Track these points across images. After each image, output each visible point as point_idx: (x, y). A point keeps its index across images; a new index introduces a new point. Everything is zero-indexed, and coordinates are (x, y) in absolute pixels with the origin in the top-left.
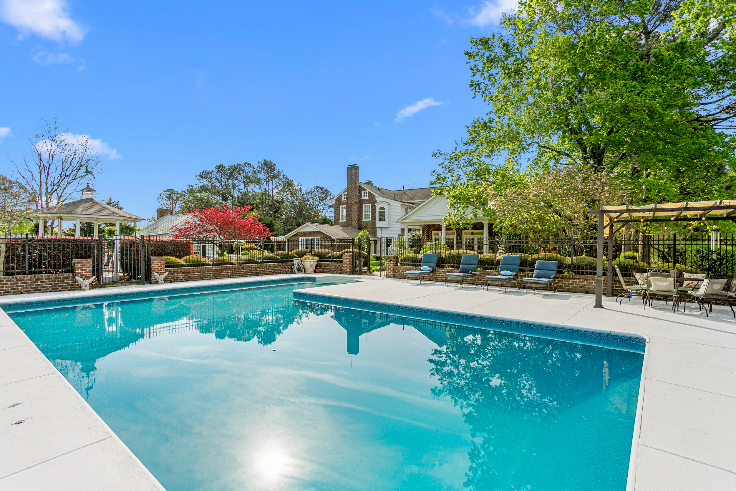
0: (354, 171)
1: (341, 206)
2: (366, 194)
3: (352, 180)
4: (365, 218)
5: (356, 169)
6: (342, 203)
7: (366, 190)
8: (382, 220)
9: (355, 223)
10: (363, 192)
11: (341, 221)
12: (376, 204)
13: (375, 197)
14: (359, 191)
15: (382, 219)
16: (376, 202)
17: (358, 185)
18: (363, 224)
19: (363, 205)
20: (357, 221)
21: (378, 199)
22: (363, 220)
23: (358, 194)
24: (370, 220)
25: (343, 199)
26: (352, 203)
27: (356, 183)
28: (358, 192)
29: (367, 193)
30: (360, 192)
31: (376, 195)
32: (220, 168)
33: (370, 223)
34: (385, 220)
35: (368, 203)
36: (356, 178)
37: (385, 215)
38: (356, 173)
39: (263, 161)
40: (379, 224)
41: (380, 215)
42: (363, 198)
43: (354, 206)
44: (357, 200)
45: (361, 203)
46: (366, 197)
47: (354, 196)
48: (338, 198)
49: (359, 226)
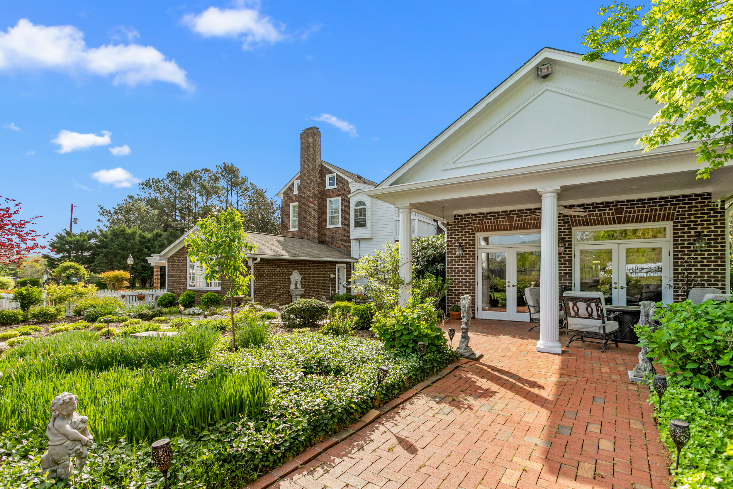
0: (311, 140)
1: (291, 204)
2: (334, 180)
3: (308, 155)
4: (332, 223)
5: (315, 134)
6: (294, 198)
7: (332, 172)
8: (361, 226)
9: (313, 232)
10: (328, 176)
11: (291, 229)
12: (349, 196)
13: (348, 184)
14: (321, 174)
15: (361, 224)
16: (349, 192)
17: (318, 163)
18: (327, 233)
19: (328, 200)
20: (316, 228)
21: (353, 186)
22: (328, 226)
23: (319, 180)
24: (340, 226)
25: (295, 192)
26: (308, 196)
27: (314, 160)
28: (318, 176)
29: (334, 177)
30: (322, 178)
31: (350, 180)
32: (173, 176)
33: (340, 231)
34: (365, 225)
35: (337, 196)
36: (315, 151)
37: (365, 215)
38: (314, 142)
39: (223, 165)
40: (355, 233)
41: (356, 216)
42: (328, 187)
43: (311, 202)
44: (316, 190)
45: (324, 195)
46: (334, 185)
47: (311, 183)
48: (287, 190)
49: (319, 238)
